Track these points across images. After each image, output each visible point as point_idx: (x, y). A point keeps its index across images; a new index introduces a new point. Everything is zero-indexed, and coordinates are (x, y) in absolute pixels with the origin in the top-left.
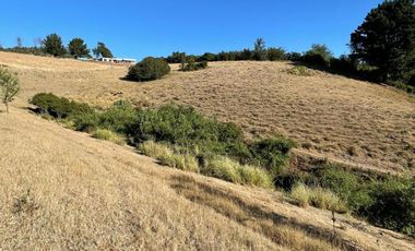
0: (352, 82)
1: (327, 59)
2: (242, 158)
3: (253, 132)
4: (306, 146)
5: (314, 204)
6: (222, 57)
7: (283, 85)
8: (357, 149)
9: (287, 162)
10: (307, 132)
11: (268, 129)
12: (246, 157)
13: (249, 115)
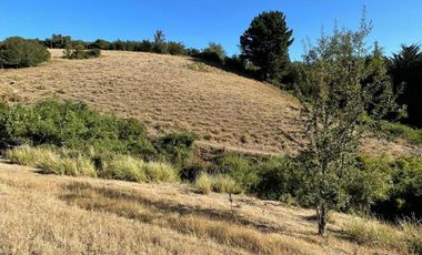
0: (243, 79)
1: (222, 57)
2: (146, 155)
3: (157, 128)
4: (207, 138)
5: (216, 190)
6: (118, 46)
7: (184, 79)
8: (248, 137)
9: (191, 154)
10: (207, 125)
11: (172, 124)
12: (150, 153)
13: (152, 109)
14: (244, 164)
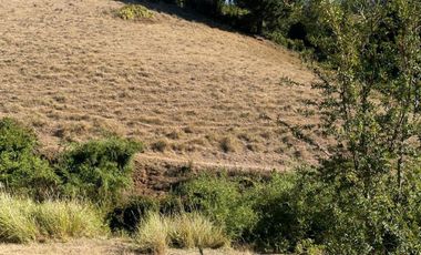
0: (218, 34)
2: (38, 188)
3: (59, 134)
4: (158, 147)
5: (176, 243)
7: (106, 38)
8: (233, 141)
9: (128, 180)
10: (157, 122)
11: (88, 125)
12: (48, 183)
13: (47, 99)
14: (228, 190)
